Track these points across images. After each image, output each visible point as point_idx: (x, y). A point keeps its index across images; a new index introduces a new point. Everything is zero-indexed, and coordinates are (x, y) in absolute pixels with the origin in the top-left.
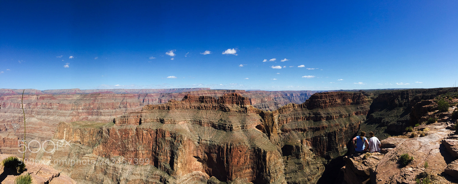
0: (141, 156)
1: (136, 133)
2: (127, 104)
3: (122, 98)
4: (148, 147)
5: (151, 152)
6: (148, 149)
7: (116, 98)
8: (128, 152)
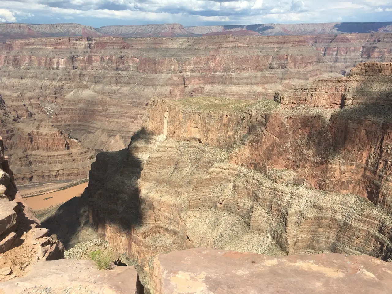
0: (336, 175)
1: (329, 128)
2: (287, 58)
3: (278, 46)
4: (356, 159)
5: (363, 170)
6: (355, 163)
7: (265, 46)
8: (306, 163)
